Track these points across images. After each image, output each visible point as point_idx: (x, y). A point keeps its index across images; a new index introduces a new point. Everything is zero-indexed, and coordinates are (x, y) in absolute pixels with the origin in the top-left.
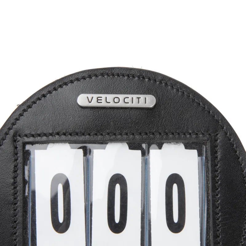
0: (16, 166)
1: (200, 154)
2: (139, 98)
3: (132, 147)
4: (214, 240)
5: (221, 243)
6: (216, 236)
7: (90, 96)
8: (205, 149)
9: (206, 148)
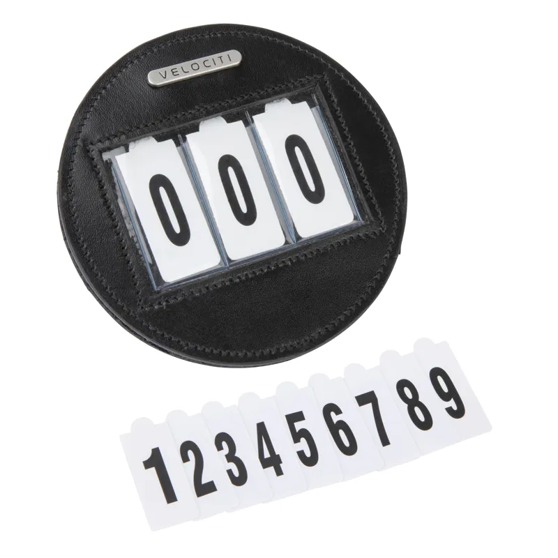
0: (100, 182)
1: (312, 105)
2: (220, 57)
3: (230, 119)
4: (365, 196)
5: (374, 198)
6: (365, 192)
7: (162, 70)
8: (315, 97)
9: (317, 96)
